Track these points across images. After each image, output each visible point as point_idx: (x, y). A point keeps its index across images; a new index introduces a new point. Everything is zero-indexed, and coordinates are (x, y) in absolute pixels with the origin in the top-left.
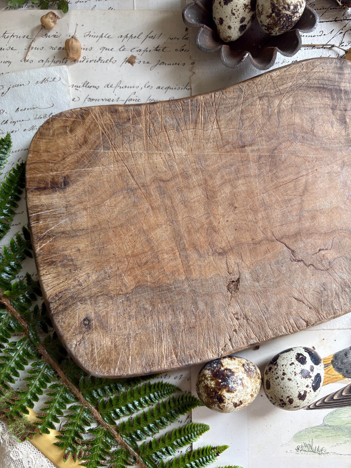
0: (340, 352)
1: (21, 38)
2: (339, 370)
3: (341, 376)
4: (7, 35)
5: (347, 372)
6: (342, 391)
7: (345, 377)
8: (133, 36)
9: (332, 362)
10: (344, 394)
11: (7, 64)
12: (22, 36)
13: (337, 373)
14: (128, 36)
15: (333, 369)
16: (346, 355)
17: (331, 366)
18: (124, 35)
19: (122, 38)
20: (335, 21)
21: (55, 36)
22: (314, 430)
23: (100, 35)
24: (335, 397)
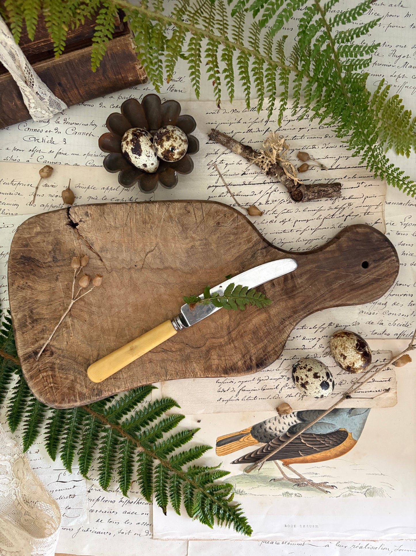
0: (257, 425)
1: (26, 186)
2: (255, 437)
3: (257, 441)
4: (14, 183)
5: (261, 438)
6: (257, 451)
7: (259, 442)
8: (113, 188)
9: (251, 431)
10: (258, 453)
11: (16, 206)
12: (27, 184)
13: (254, 439)
14: (109, 188)
15: (251, 437)
16: (261, 427)
17: (251, 435)
18: (106, 187)
19: (105, 190)
20: (264, 183)
21: (52, 186)
22: (237, 477)
23: (87, 187)
24: (252, 456)
